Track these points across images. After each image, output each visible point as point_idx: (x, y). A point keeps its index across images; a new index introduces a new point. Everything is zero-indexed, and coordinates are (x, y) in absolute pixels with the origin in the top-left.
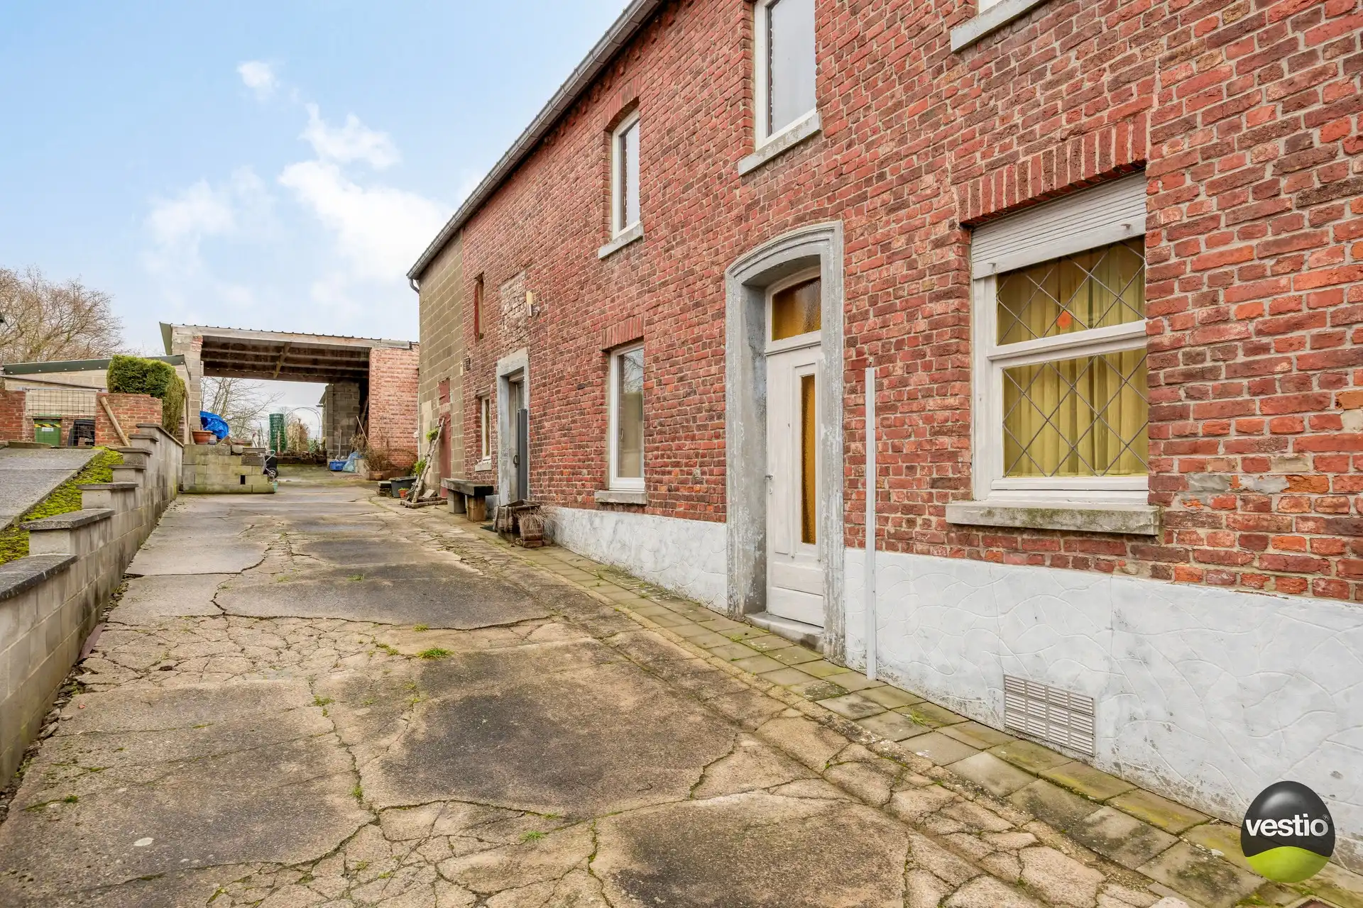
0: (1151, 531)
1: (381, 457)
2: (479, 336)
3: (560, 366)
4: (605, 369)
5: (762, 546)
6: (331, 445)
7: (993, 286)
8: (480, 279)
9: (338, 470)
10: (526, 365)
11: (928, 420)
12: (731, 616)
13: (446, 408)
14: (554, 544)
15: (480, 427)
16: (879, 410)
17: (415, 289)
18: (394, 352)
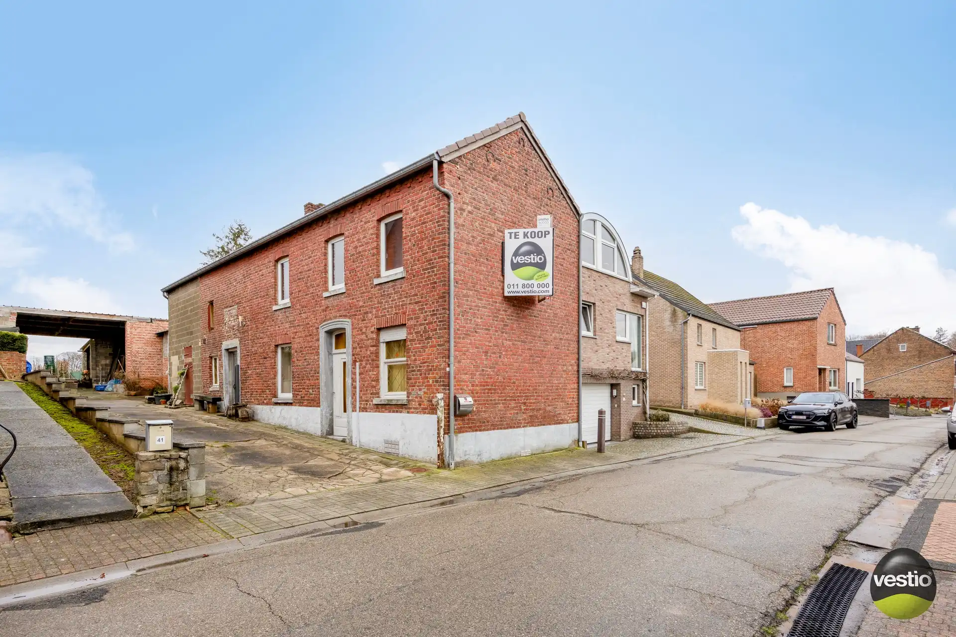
0: (406, 403)
1: (135, 383)
2: (211, 329)
3: (256, 348)
4: (276, 352)
5: (332, 414)
6: (94, 376)
7: (385, 344)
8: (211, 303)
9: (102, 390)
10: (238, 346)
11: (370, 377)
12: (322, 437)
13: (189, 360)
14: (253, 420)
15: (212, 371)
16: (360, 374)
17: (166, 297)
18: (142, 324)
